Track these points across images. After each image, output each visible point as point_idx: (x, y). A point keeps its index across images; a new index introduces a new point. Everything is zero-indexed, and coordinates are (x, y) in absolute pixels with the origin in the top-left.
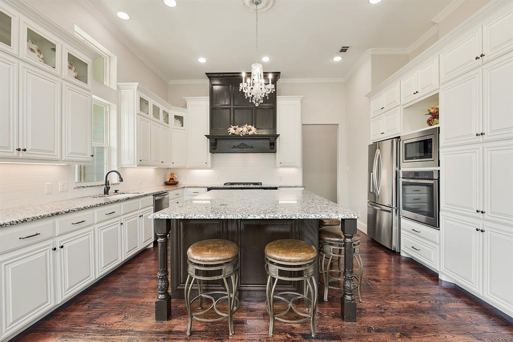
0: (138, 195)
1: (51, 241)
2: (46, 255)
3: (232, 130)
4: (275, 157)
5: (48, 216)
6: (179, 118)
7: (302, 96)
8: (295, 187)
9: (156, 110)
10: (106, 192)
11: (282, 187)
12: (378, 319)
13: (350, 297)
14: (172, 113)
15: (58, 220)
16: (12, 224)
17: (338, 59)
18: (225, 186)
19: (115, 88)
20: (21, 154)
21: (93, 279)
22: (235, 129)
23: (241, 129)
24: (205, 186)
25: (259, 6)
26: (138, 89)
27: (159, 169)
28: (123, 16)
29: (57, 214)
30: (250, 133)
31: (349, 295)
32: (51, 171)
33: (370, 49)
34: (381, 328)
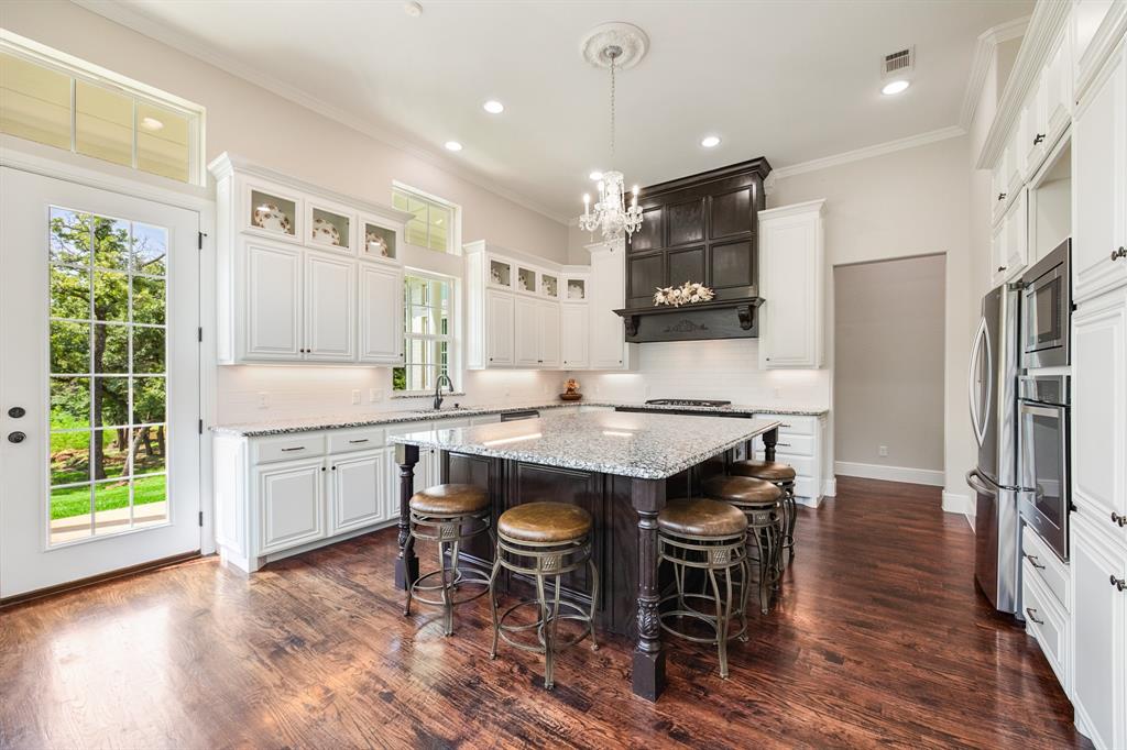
0: (466, 412)
1: (322, 459)
2: (314, 474)
3: (660, 298)
4: (757, 346)
5: (316, 429)
6: (577, 284)
7: (823, 200)
8: (794, 413)
9: (526, 276)
10: (437, 406)
11: (760, 412)
12: (710, 720)
13: (647, 645)
14: (564, 275)
15: (330, 435)
16: (272, 433)
17: (896, 87)
18: (649, 406)
19: (459, 253)
20: (306, 355)
21: (382, 519)
22: (665, 294)
23: (677, 292)
24: (613, 403)
25: (619, 60)
26: (487, 248)
27: (547, 373)
28: (453, 146)
29: (328, 427)
30: (695, 299)
31: (645, 640)
32: (359, 375)
33: (990, 31)
34: (692, 734)
